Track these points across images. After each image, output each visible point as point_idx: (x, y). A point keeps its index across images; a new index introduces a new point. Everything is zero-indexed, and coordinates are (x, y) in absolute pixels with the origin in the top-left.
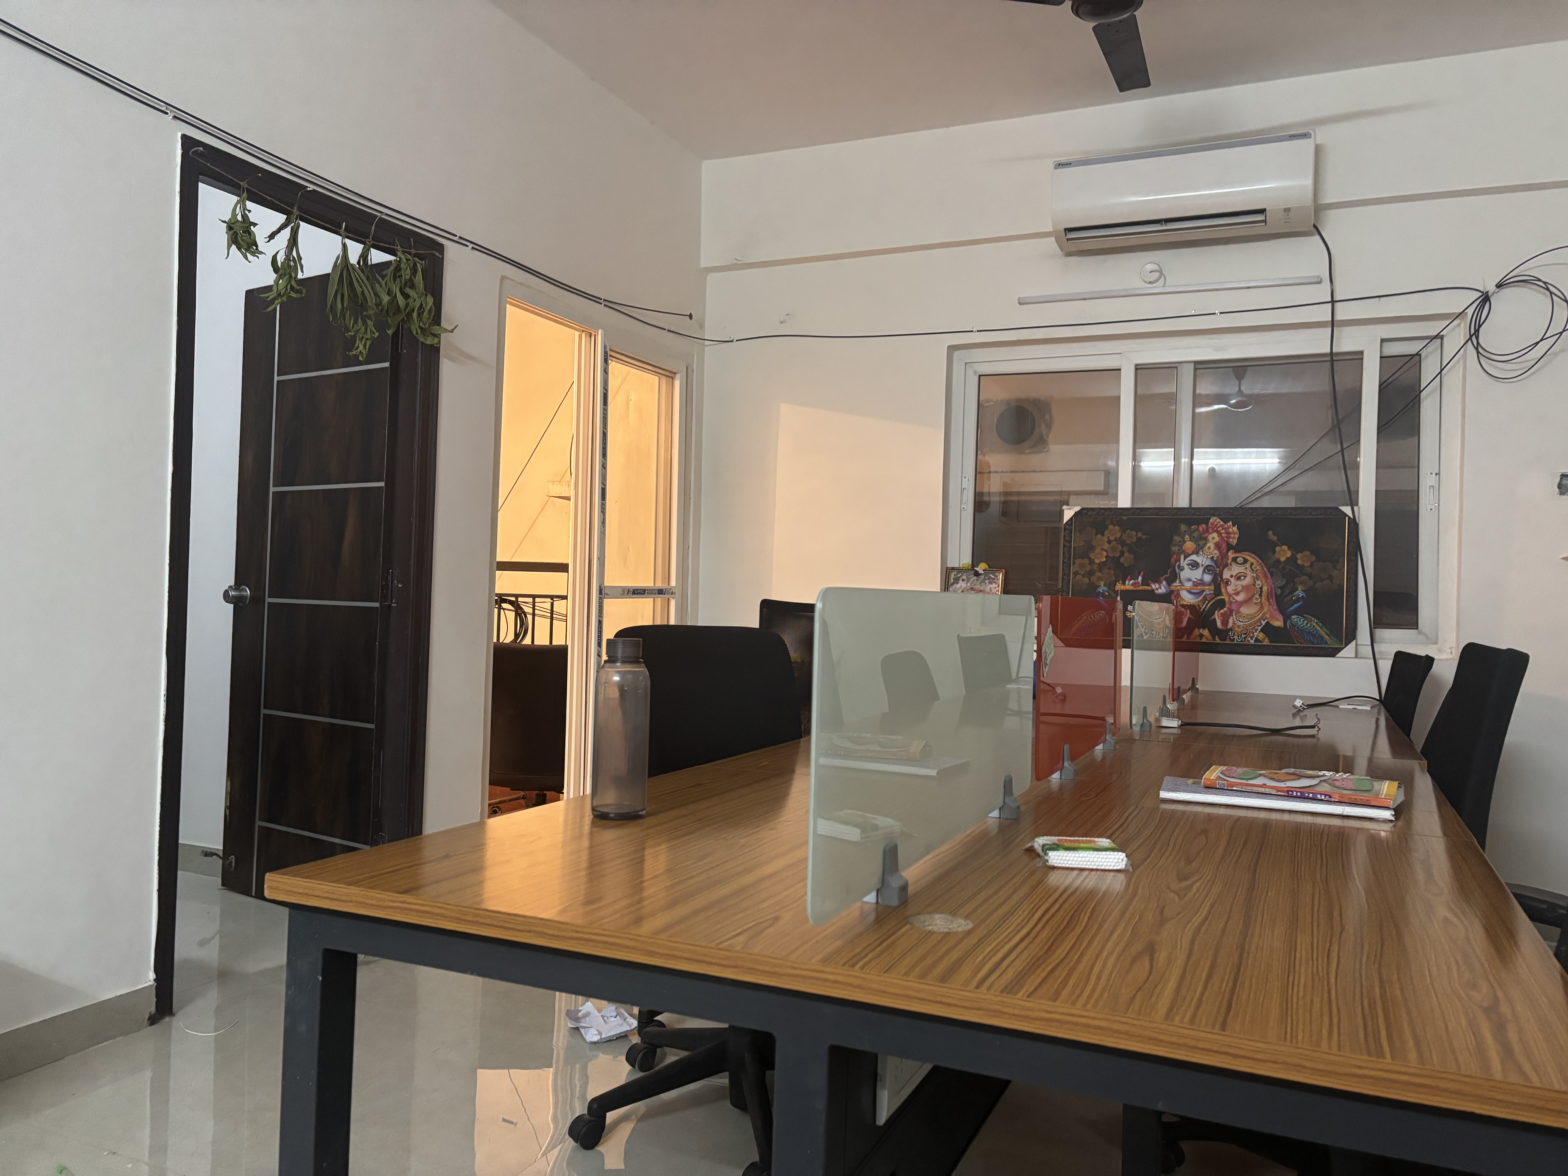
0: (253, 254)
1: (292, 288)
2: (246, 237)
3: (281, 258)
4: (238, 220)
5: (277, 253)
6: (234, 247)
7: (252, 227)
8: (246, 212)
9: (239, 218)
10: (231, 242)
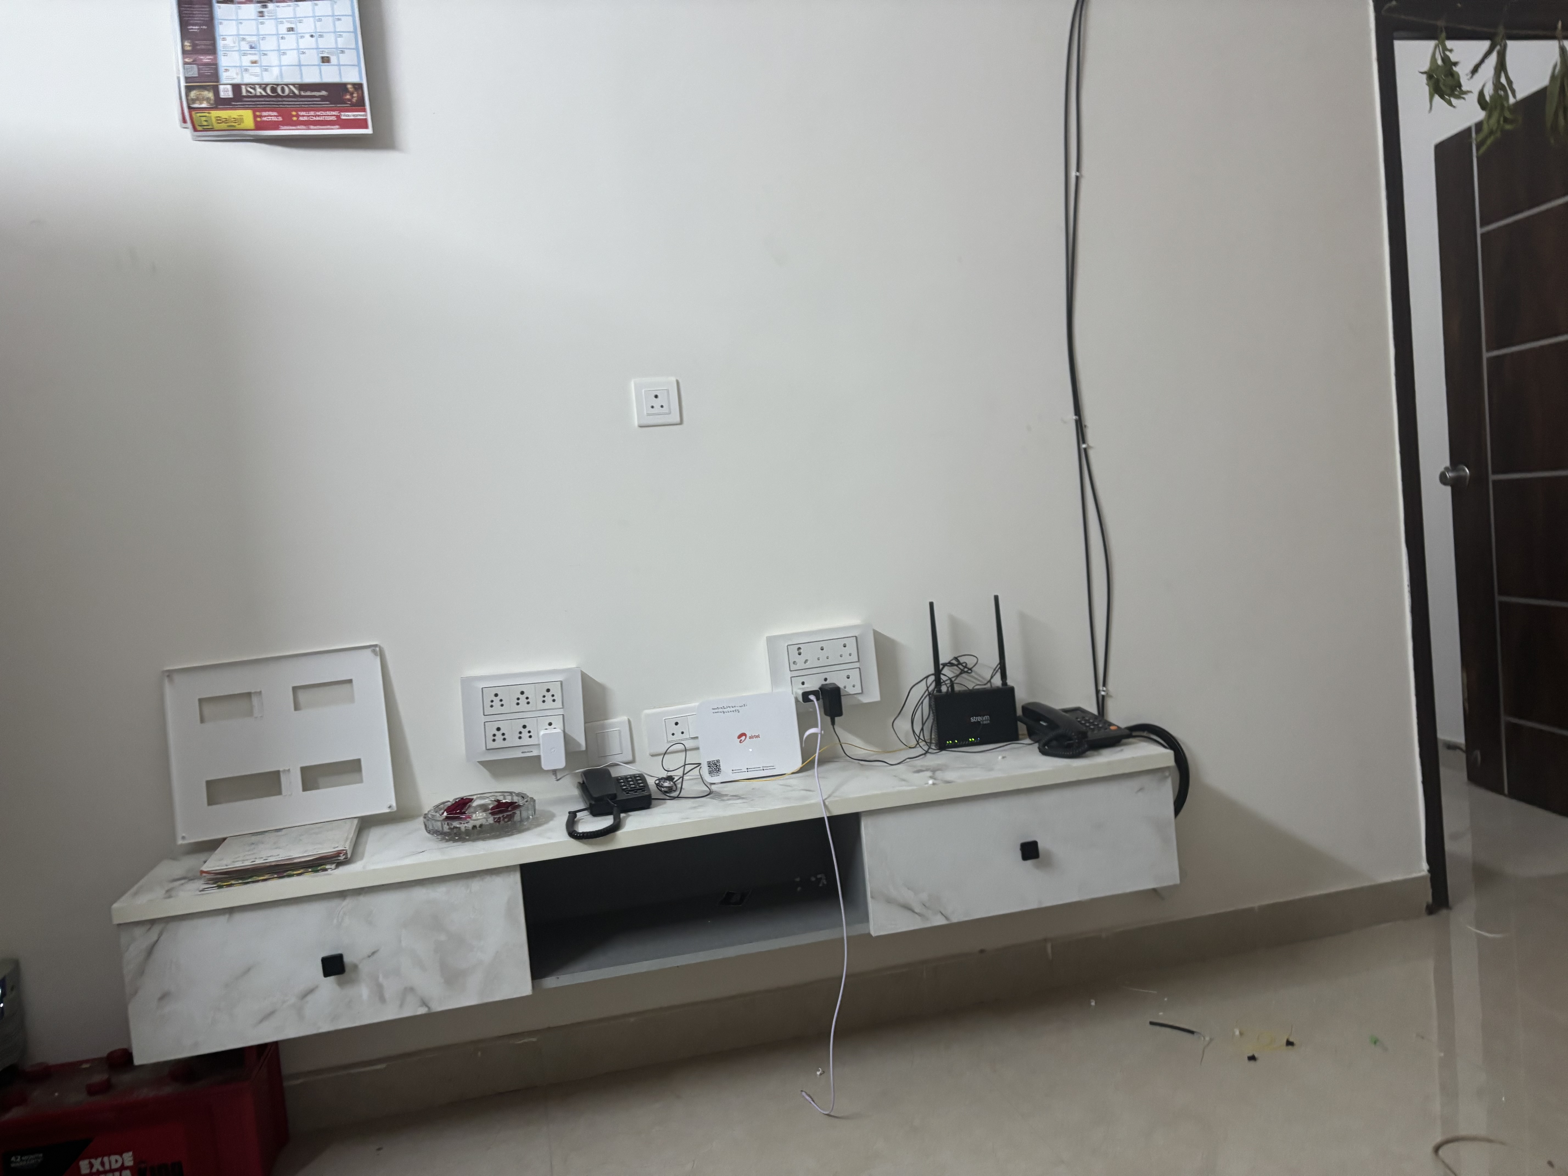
0: (1458, 97)
1: (1506, 120)
2: (1450, 81)
3: (1488, 92)
4: (1438, 66)
5: (1484, 86)
6: (1437, 98)
7: (1454, 67)
8: (1448, 53)
9: (1440, 62)
10: (1433, 92)
